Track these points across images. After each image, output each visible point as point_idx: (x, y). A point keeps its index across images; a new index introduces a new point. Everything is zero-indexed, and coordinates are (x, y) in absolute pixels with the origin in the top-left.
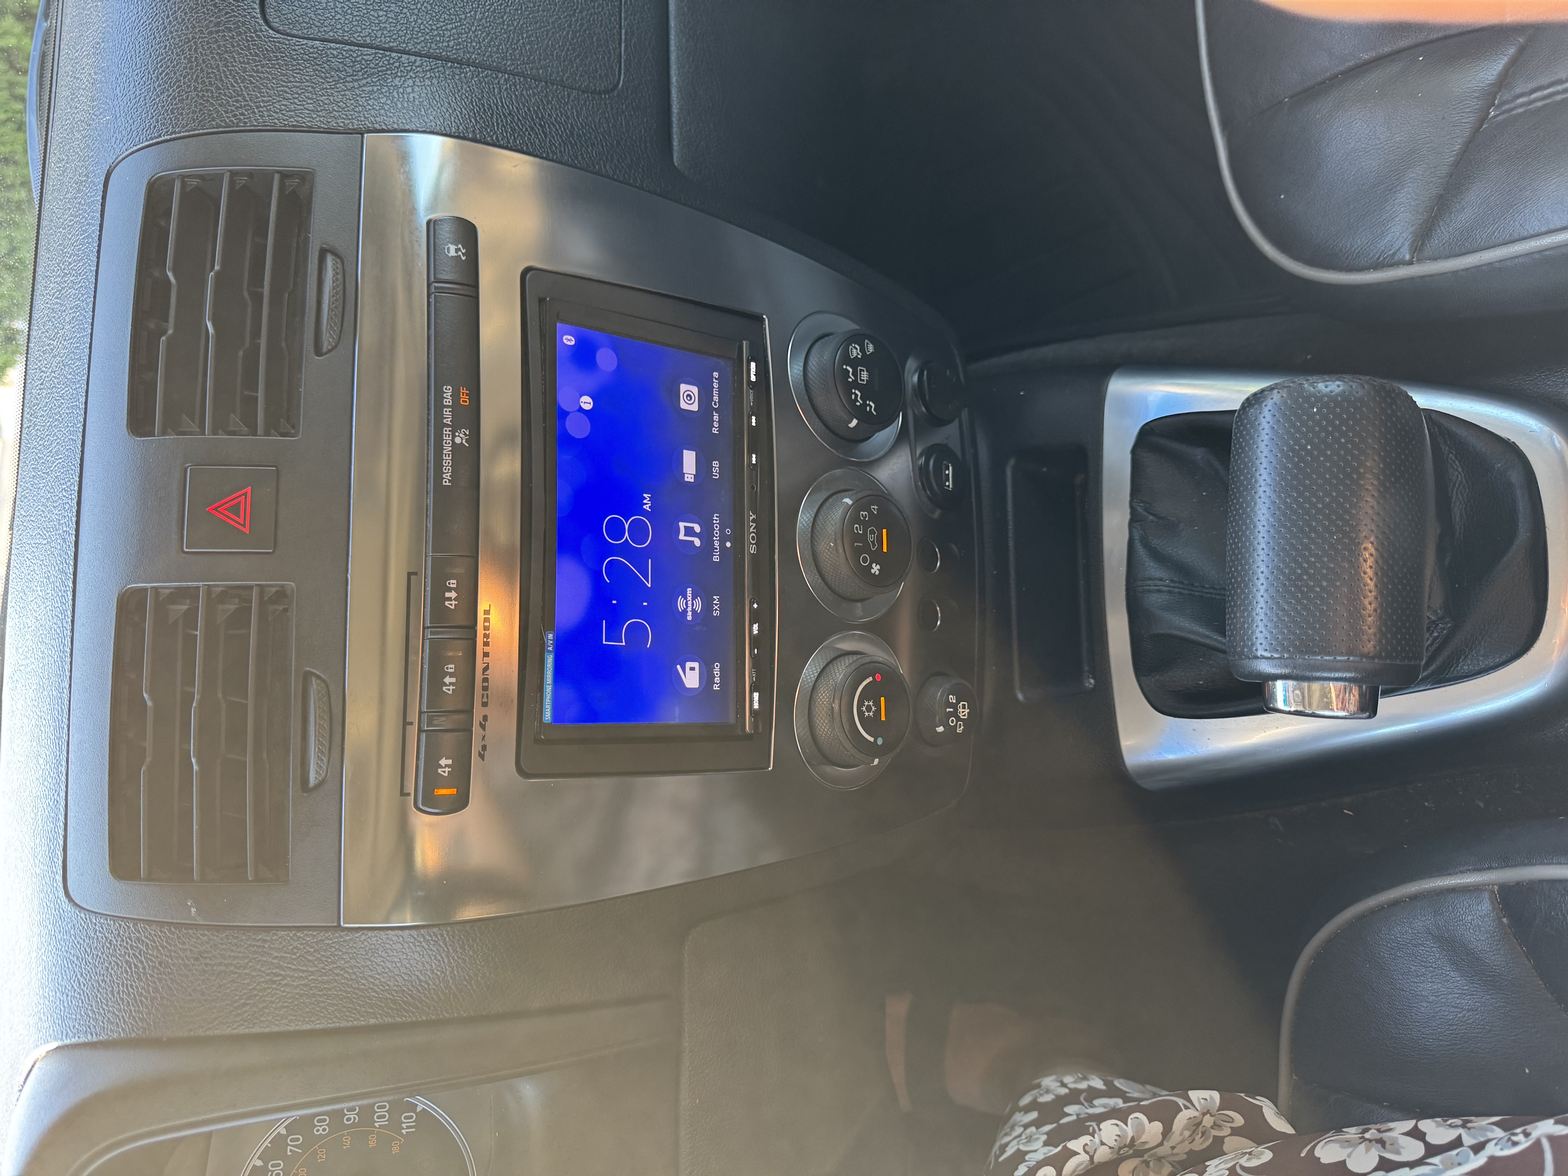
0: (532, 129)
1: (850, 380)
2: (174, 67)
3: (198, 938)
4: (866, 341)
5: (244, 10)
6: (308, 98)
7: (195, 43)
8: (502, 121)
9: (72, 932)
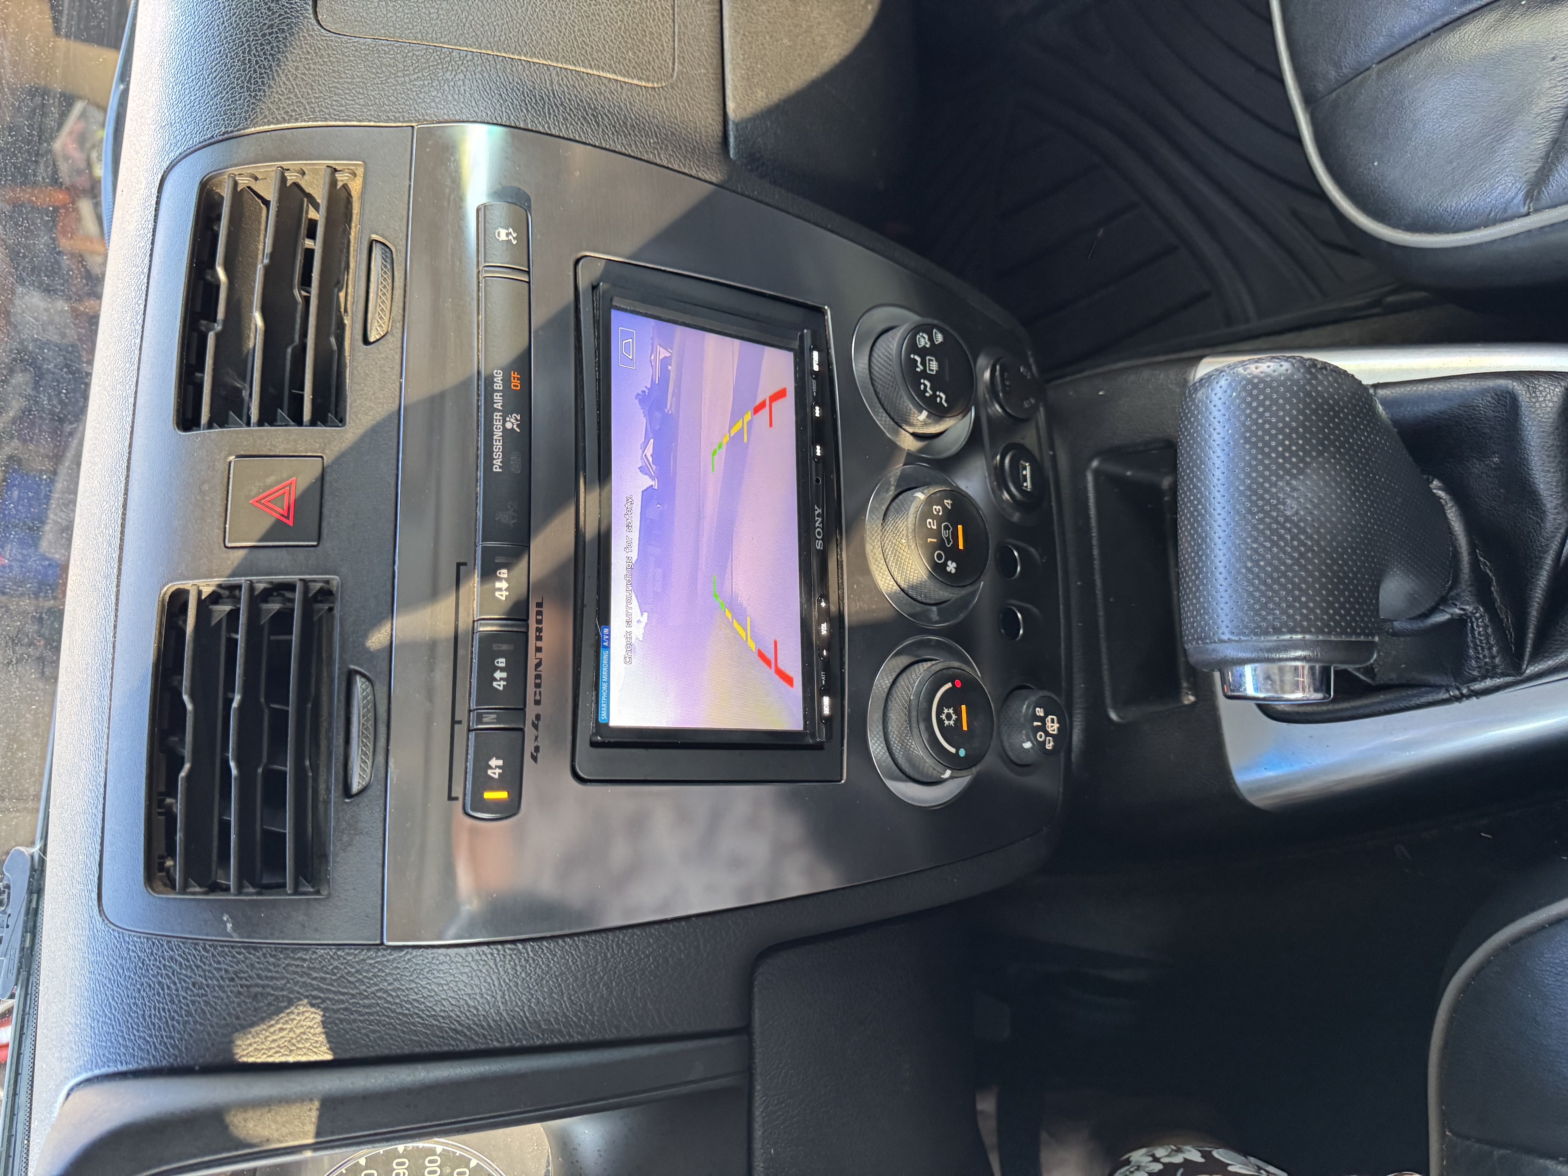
0: (585, 118)
1: (918, 370)
2: (228, 70)
3: (234, 957)
4: (934, 331)
5: (297, 11)
6: (359, 93)
7: (249, 46)
8: (554, 111)
9: (105, 952)
